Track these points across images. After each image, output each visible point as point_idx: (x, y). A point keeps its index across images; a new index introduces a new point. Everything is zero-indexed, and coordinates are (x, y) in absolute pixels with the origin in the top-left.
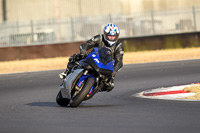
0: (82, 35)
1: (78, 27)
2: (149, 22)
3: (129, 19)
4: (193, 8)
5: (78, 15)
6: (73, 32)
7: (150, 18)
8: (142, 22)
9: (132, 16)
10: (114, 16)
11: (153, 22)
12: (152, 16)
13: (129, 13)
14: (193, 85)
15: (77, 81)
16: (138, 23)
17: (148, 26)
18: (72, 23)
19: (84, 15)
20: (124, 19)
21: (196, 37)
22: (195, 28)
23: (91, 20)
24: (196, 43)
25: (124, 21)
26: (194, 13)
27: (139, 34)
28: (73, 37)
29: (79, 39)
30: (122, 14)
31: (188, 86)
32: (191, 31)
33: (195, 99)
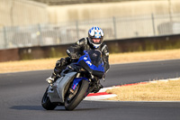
0: (14, 42)
1: (10, 35)
2: (74, 30)
3: (56, 28)
4: (114, 18)
5: (10, 25)
6: (5, 40)
7: (75, 27)
8: (68, 31)
9: (58, 25)
10: (42, 25)
11: (77, 30)
12: (77, 25)
13: (56, 23)
14: (114, 88)
15: (71, 84)
16: (64, 32)
17: (73, 34)
18: (5, 32)
19: (15, 24)
20: (51, 28)
21: (117, 44)
22: (115, 36)
23: (22, 29)
24: (117, 50)
25: (51, 29)
26: (114, 22)
27: (65, 42)
28: (6, 45)
29: (11, 46)
30: (49, 23)
31: (110, 88)
32: (112, 38)
33: (116, 100)
